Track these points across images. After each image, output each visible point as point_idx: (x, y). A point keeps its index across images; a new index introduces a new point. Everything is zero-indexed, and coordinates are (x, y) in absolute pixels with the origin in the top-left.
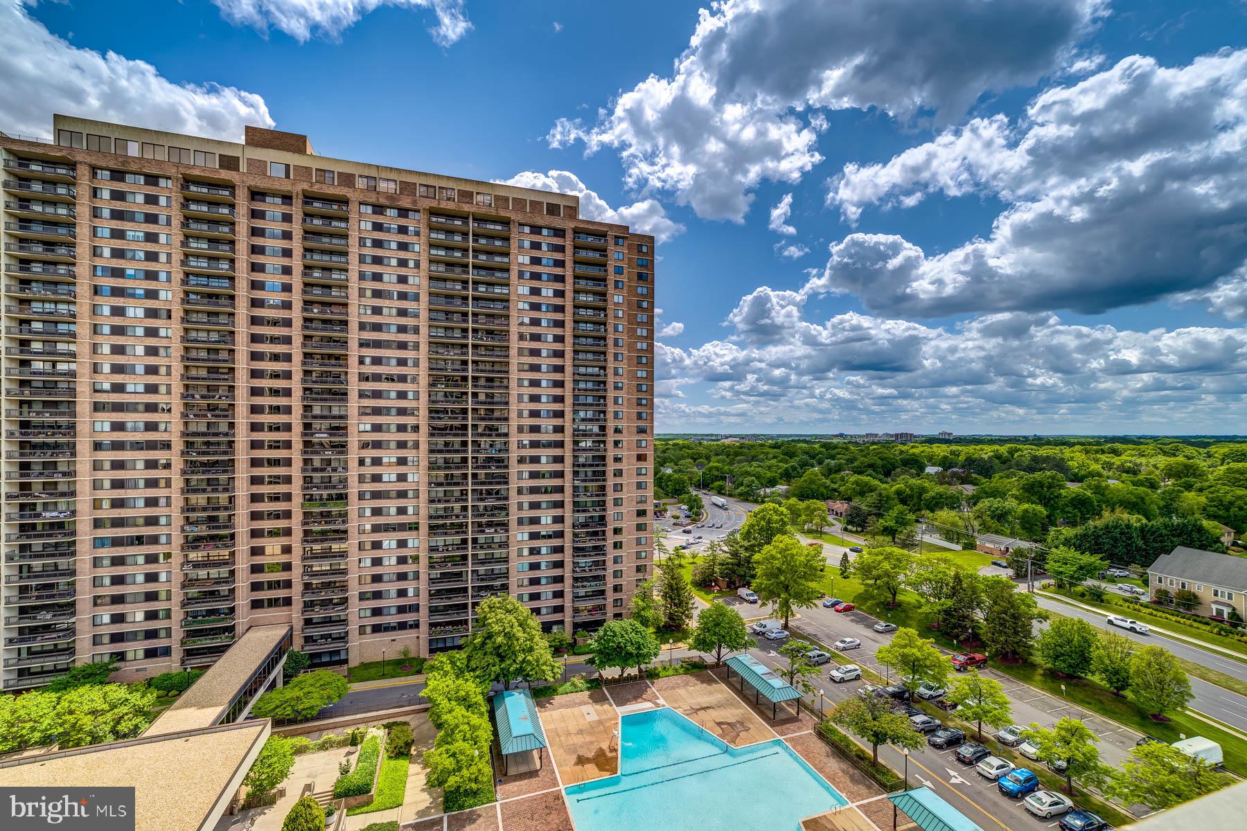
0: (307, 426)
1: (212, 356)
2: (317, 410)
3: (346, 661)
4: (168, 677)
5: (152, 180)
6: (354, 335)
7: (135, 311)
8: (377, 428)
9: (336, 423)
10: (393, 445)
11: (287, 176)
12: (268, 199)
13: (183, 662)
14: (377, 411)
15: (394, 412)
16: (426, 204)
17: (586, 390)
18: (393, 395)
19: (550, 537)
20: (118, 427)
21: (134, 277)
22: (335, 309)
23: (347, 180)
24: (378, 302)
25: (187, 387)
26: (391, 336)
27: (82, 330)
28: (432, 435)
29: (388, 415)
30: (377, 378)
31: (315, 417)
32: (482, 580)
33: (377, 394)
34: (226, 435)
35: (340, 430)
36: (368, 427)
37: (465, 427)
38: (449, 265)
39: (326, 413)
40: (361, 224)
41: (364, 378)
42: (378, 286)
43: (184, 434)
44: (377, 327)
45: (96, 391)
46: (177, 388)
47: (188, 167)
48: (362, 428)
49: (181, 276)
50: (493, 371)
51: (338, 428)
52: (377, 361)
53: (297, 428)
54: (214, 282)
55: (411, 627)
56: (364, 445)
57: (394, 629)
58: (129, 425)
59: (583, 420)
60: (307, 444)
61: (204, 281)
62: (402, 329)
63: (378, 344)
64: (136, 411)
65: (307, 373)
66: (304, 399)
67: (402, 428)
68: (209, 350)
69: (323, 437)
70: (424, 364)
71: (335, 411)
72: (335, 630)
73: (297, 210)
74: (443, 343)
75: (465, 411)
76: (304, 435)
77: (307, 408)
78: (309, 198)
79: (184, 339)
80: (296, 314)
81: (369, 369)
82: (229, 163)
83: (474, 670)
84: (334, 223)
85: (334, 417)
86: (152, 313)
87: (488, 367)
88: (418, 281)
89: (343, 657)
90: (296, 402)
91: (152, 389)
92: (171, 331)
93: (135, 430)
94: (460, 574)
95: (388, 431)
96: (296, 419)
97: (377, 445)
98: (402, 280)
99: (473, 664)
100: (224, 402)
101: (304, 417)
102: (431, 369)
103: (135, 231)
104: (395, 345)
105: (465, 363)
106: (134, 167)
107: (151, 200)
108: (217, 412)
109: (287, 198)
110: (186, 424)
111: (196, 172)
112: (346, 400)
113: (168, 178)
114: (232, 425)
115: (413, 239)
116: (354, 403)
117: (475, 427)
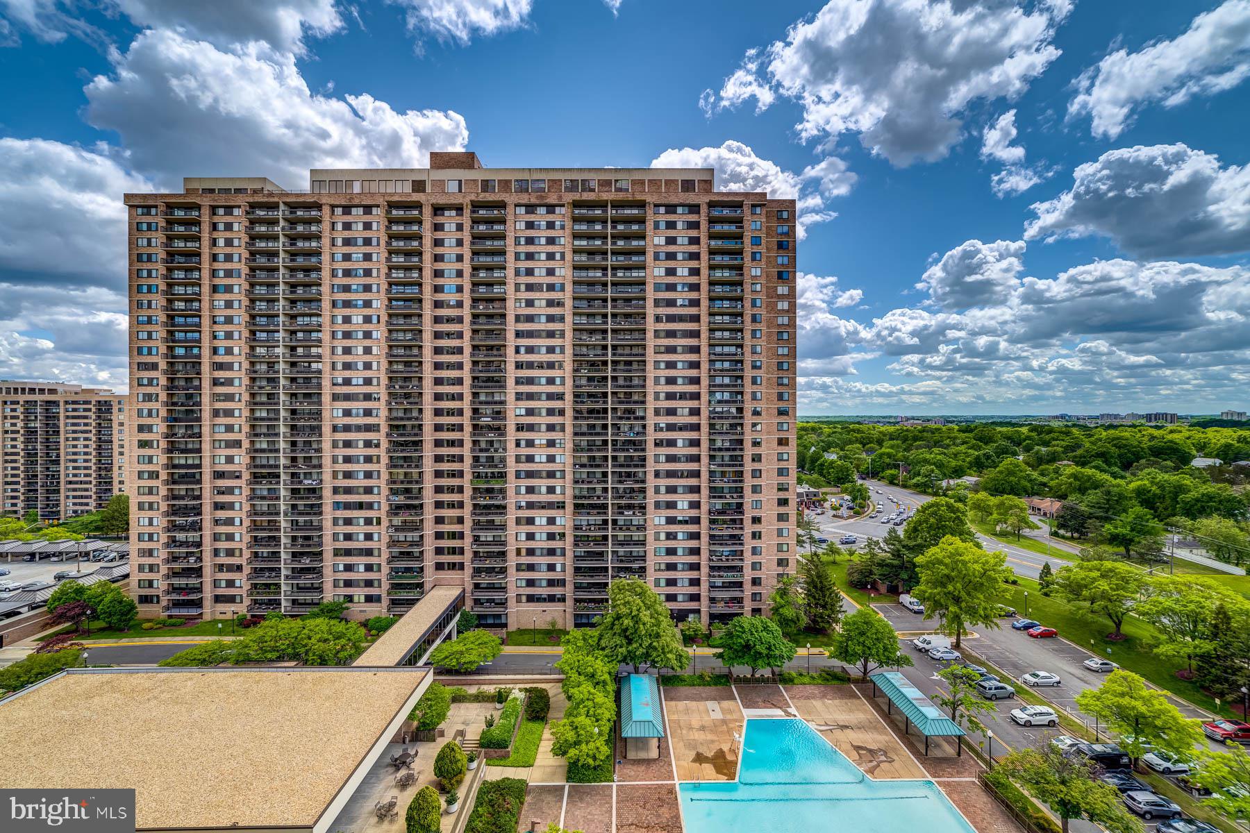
0: (475, 411)
1: (408, 352)
2: (483, 398)
3: (505, 625)
4: (378, 619)
5: (368, 209)
6: (511, 326)
7: (357, 319)
8: (530, 412)
9: (497, 408)
10: (544, 428)
11: (460, 191)
12: (447, 213)
13: (389, 610)
14: (530, 397)
15: (544, 397)
16: (569, 197)
17: (722, 370)
18: (543, 381)
19: (686, 522)
20: (347, 413)
21: (357, 291)
22: (497, 304)
23: (505, 184)
24: (530, 295)
25: (390, 379)
26: (542, 325)
27: (325, 336)
28: (576, 418)
29: (539, 399)
30: (530, 365)
31: (481, 403)
32: (622, 561)
33: (530, 381)
34: (417, 419)
35: (499, 415)
36: (523, 412)
37: (605, 411)
38: (591, 253)
39: (490, 399)
40: (516, 225)
41: (519, 366)
42: (530, 280)
43: (389, 419)
44: (530, 319)
45: (334, 385)
46: (384, 381)
47: (391, 195)
48: (518, 412)
49: (386, 286)
50: (630, 355)
51: (499, 413)
52: (530, 350)
53: (468, 413)
54: (408, 290)
55: (559, 600)
56: (520, 428)
57: (544, 600)
58: (354, 412)
59: (719, 402)
60: (475, 427)
61: (401, 288)
62: (551, 319)
63: (530, 334)
64: (358, 400)
65: (475, 363)
66: (473, 386)
67: (551, 412)
68: (405, 347)
69: (486, 420)
70: (569, 351)
71: (497, 398)
72: (497, 596)
73: (466, 220)
74: (586, 330)
75: (605, 395)
76: (472, 419)
77: (475, 395)
78: (476, 206)
79: (388, 339)
80: (466, 312)
81: (524, 357)
82: (419, 186)
83: (603, 649)
84: (496, 227)
85: (496, 403)
86: (367, 319)
87: (627, 351)
88: (564, 273)
89: (503, 621)
90: (466, 389)
91: (368, 381)
92: (380, 333)
93: (357, 415)
94: (601, 554)
95: (540, 415)
96: (466, 405)
97: (531, 428)
98: (551, 272)
99: (603, 643)
100: (416, 390)
101: (473, 402)
102: (575, 355)
103: (357, 252)
104: (544, 334)
105: (605, 347)
106: (356, 202)
107: (368, 226)
108: (412, 400)
109: (459, 209)
110: (390, 410)
111: (396, 198)
112: (504, 387)
113: (378, 206)
114: (421, 411)
115: (560, 233)
116: (511, 388)
117: (614, 410)
